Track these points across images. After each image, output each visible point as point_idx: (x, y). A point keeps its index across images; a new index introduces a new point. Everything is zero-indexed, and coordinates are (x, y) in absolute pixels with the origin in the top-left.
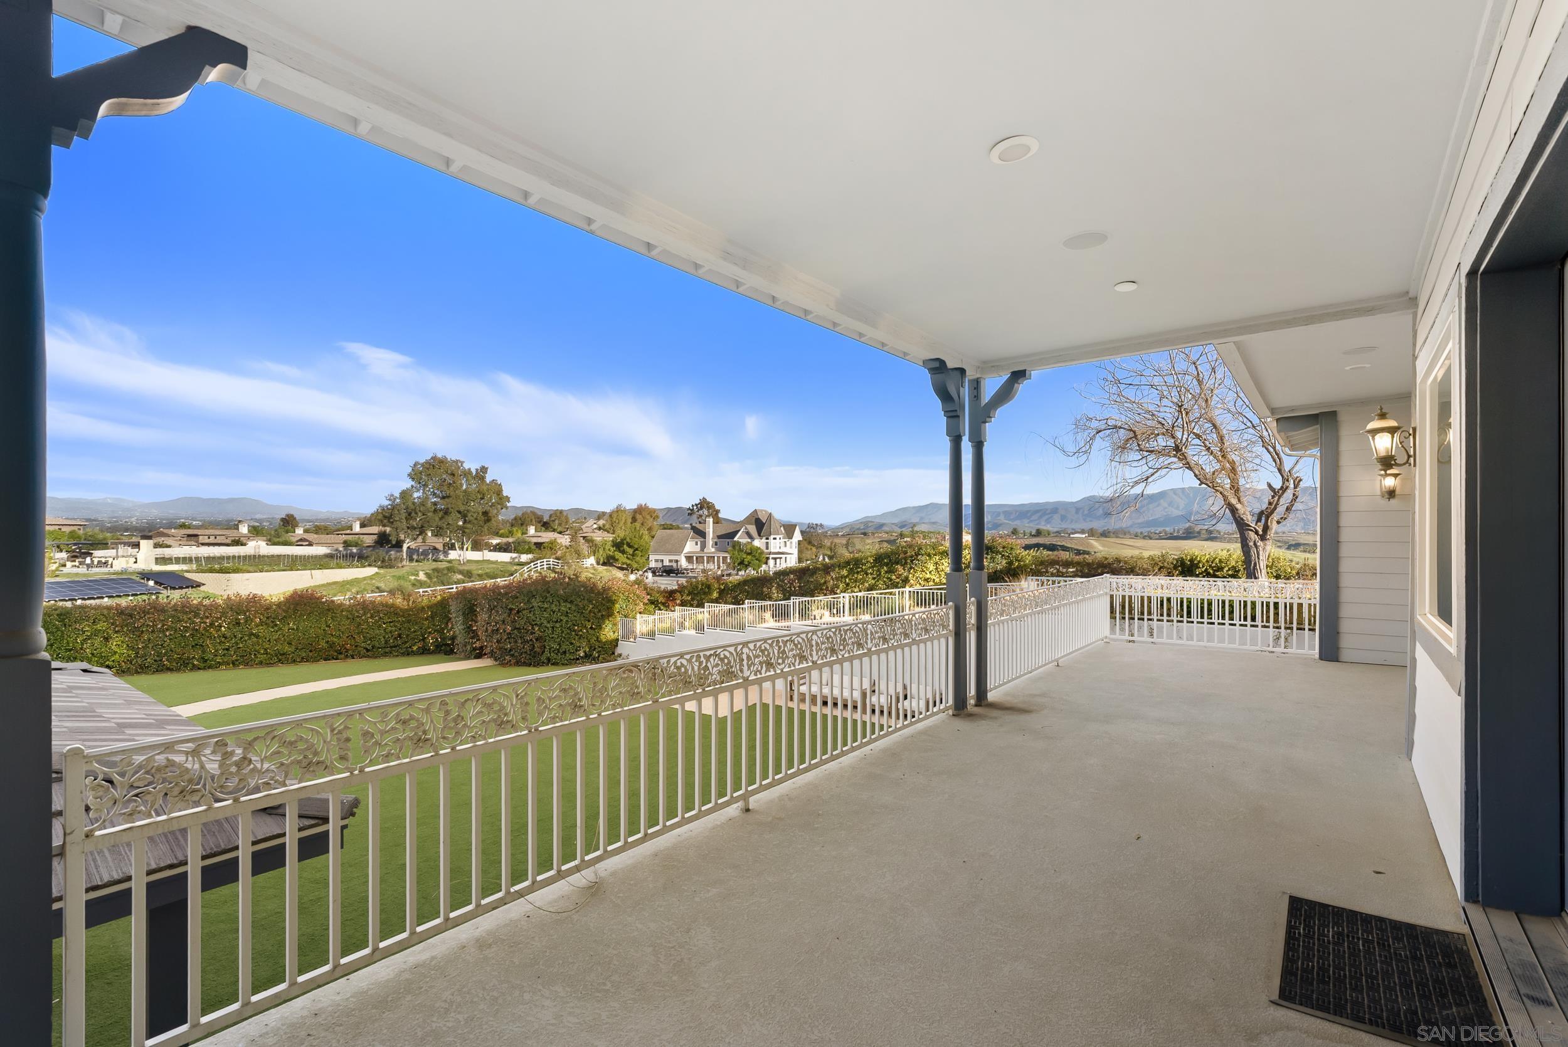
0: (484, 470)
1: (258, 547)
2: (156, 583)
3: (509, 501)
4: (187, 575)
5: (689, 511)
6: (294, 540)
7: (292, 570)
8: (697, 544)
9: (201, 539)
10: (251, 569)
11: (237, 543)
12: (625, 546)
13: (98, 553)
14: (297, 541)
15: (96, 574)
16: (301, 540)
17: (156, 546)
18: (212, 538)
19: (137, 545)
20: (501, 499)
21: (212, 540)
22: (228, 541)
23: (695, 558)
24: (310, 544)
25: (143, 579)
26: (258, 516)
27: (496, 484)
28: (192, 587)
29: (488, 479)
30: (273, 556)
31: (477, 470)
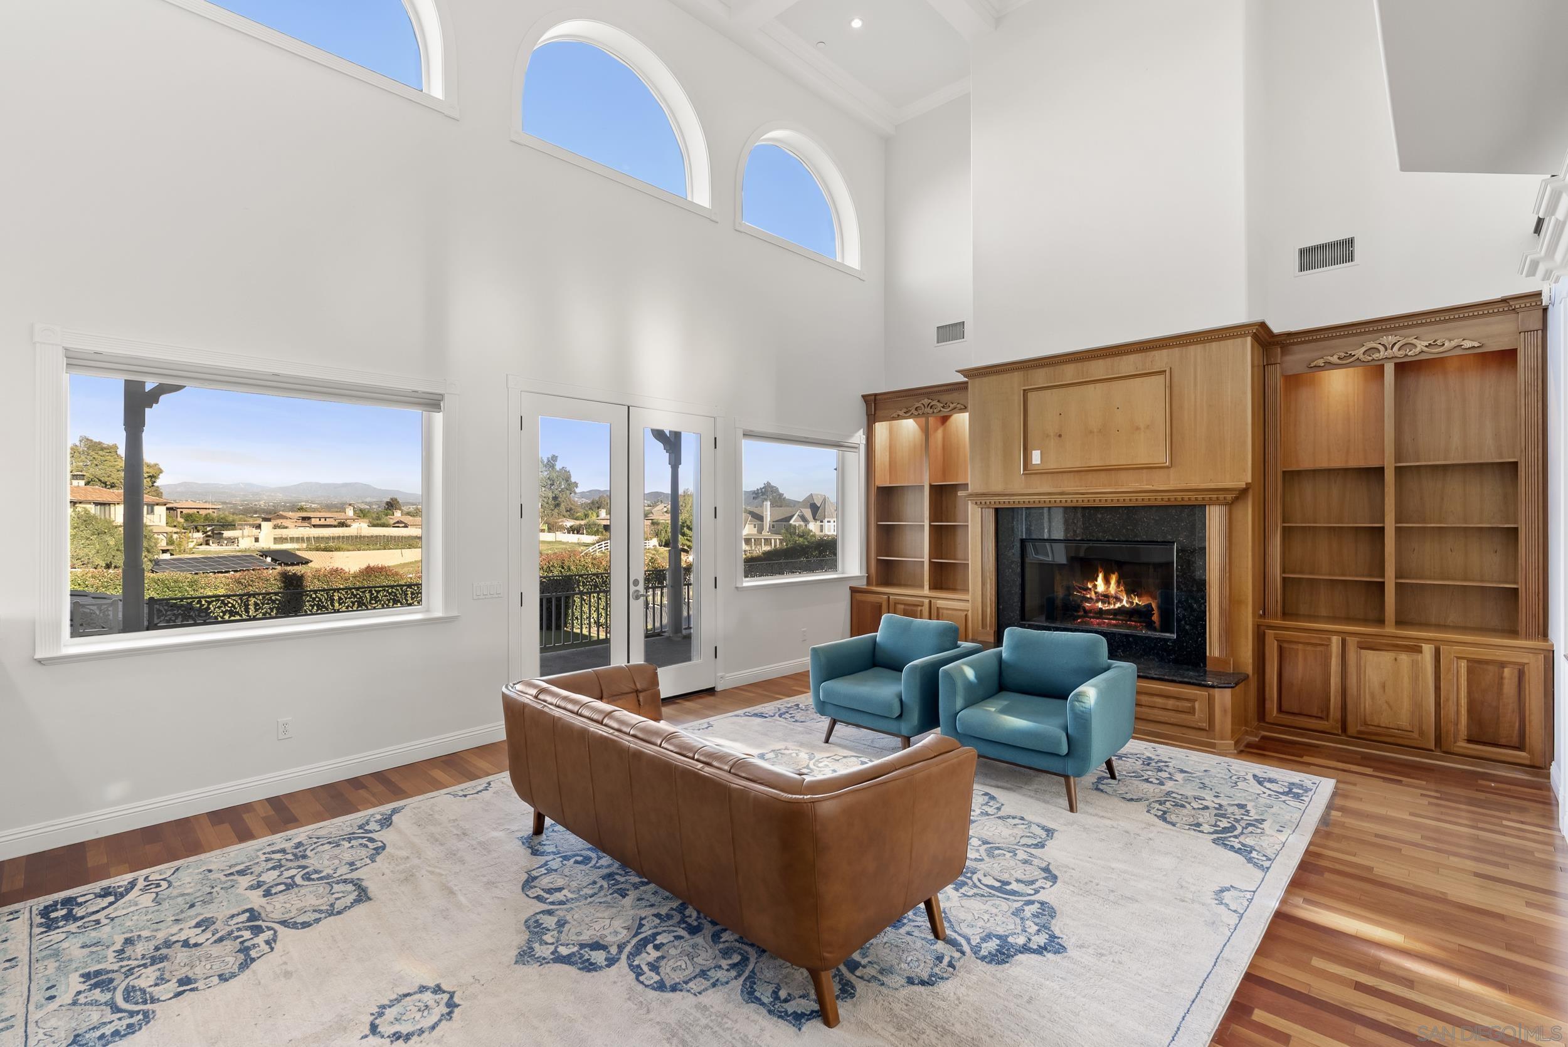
0: (554, 458)
1: (361, 528)
2: (273, 560)
3: (577, 487)
4: (298, 553)
5: (754, 495)
6: (392, 522)
7: (385, 549)
8: (755, 527)
9: (314, 521)
10: (350, 548)
11: (342, 524)
12: (685, 528)
13: (227, 534)
14: (395, 523)
15: (225, 552)
16: (398, 522)
17: (276, 527)
18: (323, 520)
19: (259, 527)
20: (569, 485)
21: (323, 522)
22: (336, 523)
23: (753, 540)
24: (406, 526)
25: (262, 556)
26: (368, 500)
27: (566, 471)
28: (302, 564)
29: (558, 467)
30: (372, 536)
31: (548, 458)
